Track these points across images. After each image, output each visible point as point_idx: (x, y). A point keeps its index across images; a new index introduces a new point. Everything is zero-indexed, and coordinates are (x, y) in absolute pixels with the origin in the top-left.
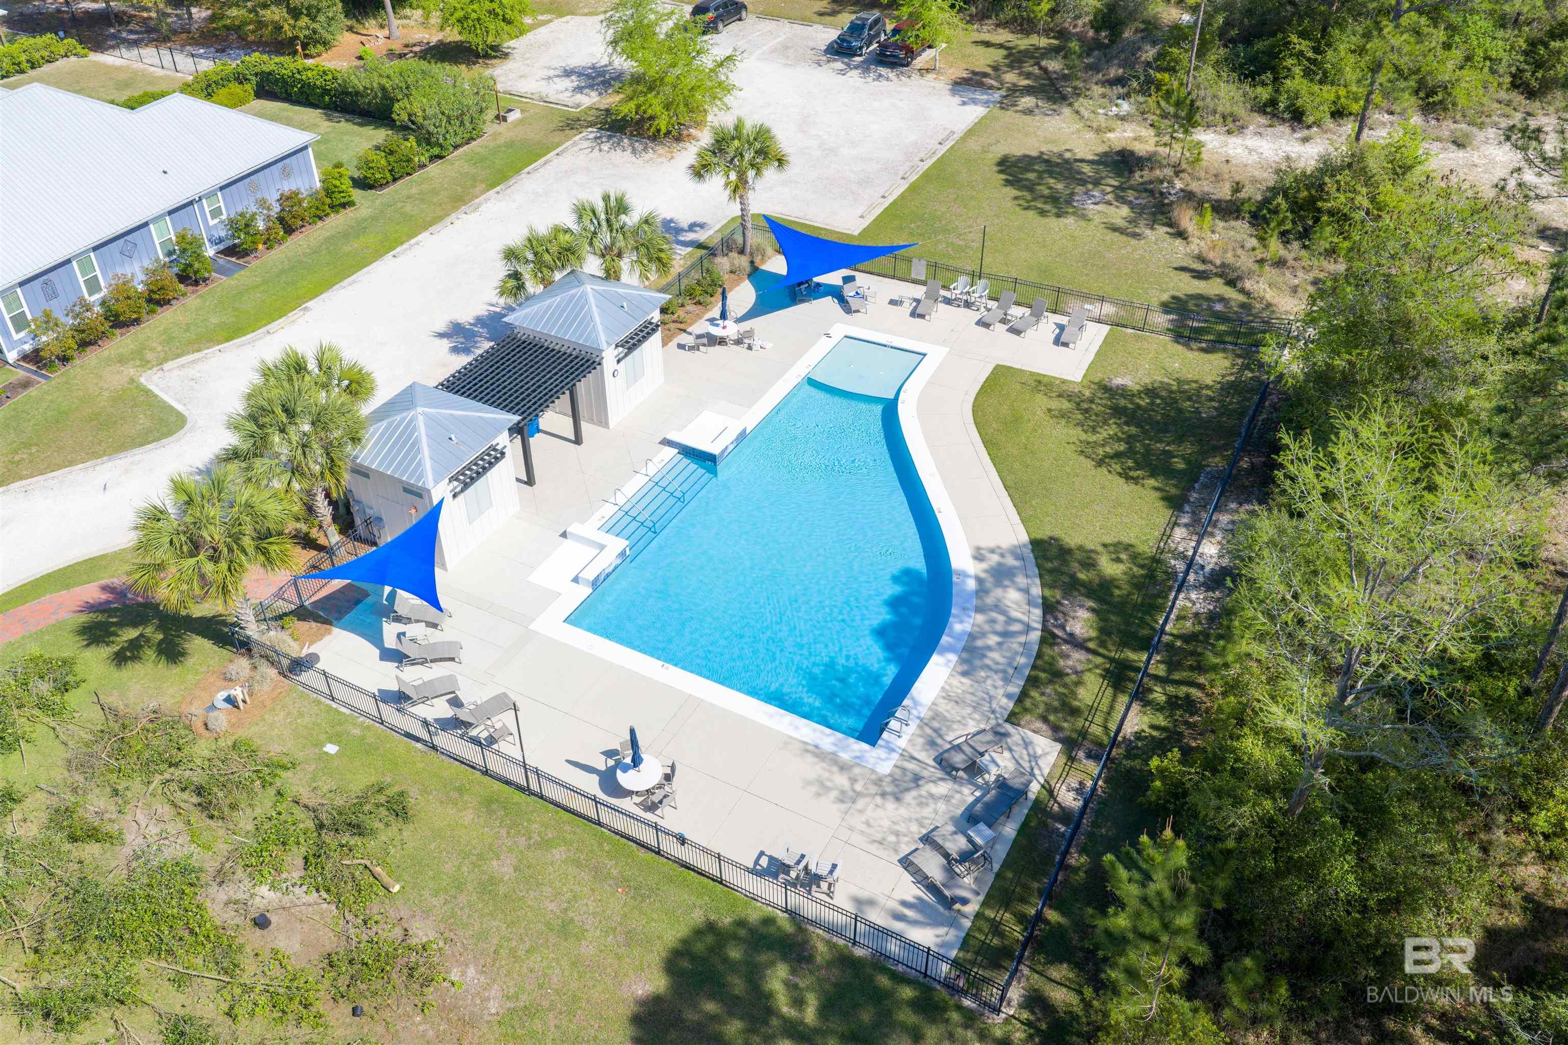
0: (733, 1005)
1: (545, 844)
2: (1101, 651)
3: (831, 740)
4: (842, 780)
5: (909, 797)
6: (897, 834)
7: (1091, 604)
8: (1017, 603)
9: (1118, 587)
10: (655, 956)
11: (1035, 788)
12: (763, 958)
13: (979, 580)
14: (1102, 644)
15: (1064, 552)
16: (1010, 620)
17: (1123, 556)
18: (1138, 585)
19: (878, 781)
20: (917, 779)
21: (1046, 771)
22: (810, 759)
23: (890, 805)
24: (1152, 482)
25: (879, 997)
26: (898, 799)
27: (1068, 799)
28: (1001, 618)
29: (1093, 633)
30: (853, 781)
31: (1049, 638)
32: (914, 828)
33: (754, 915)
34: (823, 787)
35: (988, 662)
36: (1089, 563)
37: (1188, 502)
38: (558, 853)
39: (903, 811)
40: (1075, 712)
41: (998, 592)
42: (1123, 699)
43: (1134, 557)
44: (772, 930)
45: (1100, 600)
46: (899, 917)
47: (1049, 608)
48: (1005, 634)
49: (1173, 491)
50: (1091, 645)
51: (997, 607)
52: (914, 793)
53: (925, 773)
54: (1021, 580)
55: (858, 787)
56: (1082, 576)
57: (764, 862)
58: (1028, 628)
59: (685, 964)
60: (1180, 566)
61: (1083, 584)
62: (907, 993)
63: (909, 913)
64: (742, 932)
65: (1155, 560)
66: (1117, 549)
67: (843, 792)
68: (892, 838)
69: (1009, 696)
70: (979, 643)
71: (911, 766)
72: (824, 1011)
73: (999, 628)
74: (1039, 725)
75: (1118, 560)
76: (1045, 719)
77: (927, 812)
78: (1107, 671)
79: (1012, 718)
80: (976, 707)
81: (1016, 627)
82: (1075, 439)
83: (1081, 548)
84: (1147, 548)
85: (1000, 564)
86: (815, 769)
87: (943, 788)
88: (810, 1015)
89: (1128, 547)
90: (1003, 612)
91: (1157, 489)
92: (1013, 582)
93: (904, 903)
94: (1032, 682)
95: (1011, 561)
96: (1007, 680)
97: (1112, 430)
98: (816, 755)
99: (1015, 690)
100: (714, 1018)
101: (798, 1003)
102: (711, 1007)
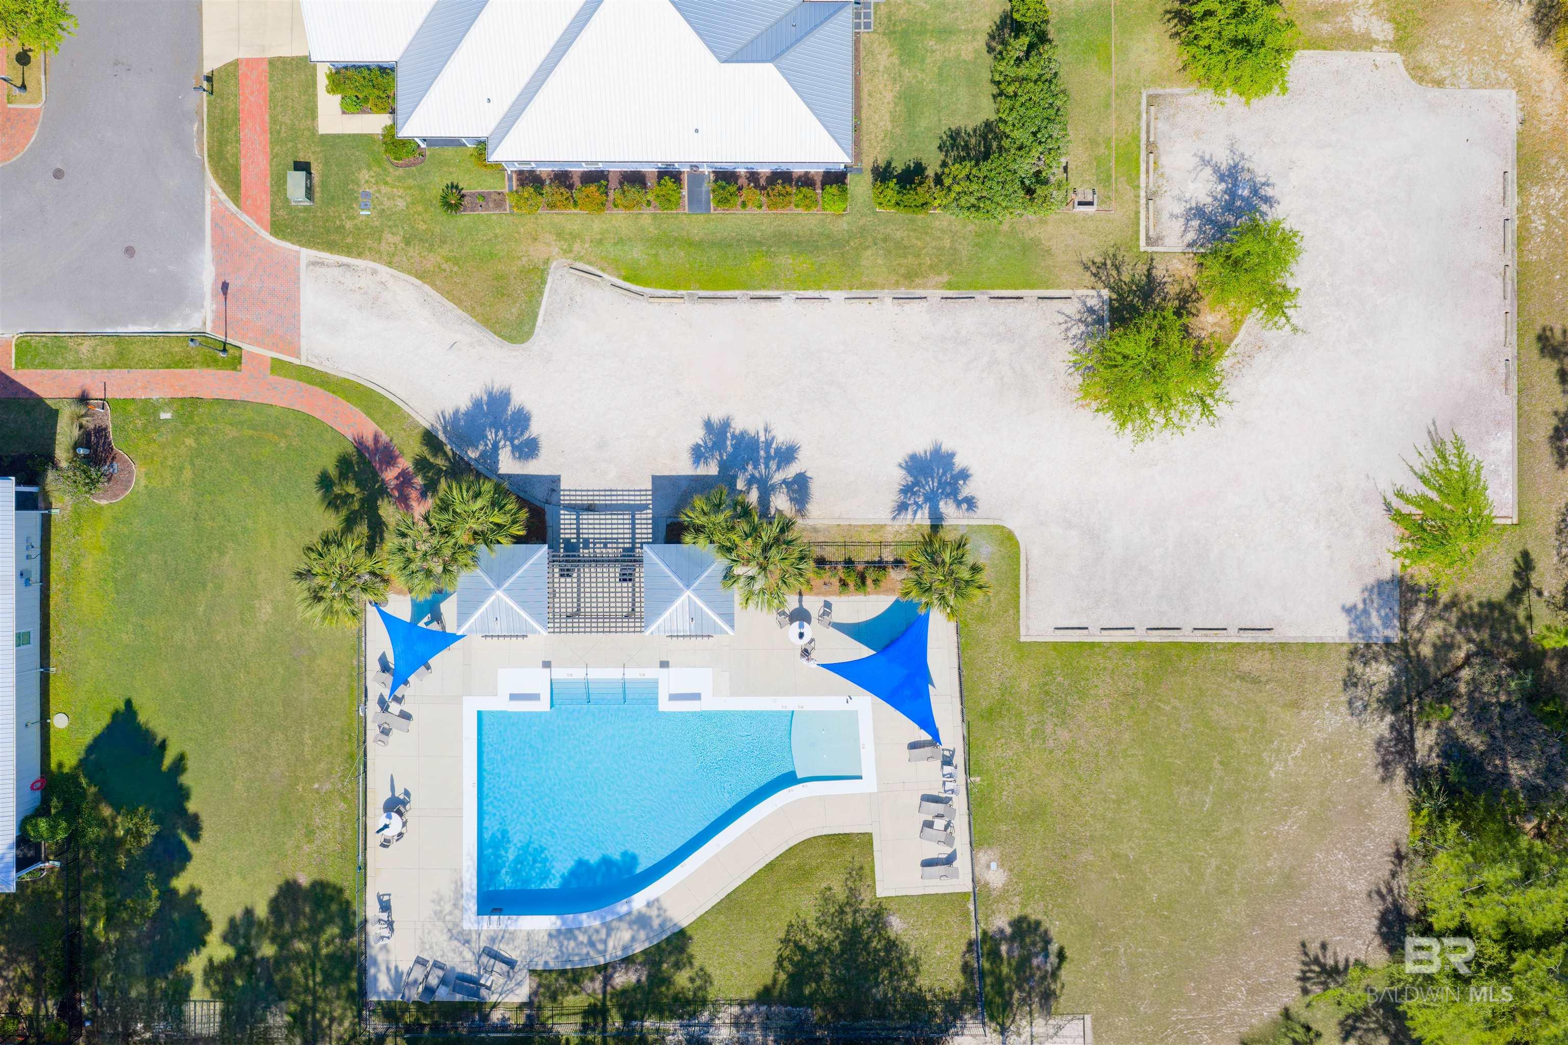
0: (312, 918)
1: (343, 797)
2: (608, 997)
3: (469, 891)
4: (448, 908)
5: (455, 943)
6: (431, 947)
7: (644, 979)
8: (620, 939)
9: (668, 989)
10: (316, 876)
11: (493, 999)
12: (337, 920)
13: (629, 913)
14: (614, 995)
16: (605, 942)
17: (698, 982)
18: (677, 998)
19: (456, 925)
20: (467, 942)
21: (506, 1000)
22: (453, 887)
23: (445, 937)
24: (782, 976)
25: (346, 977)
26: (451, 938)
27: (496, 1016)
28: (604, 936)
29: (620, 988)
30: (451, 913)
31: (602, 969)
32: (439, 954)
33: (355, 906)
34: (439, 900)
35: (565, 943)
36: (680, 966)
37: (770, 1006)
38: (343, 805)
39: (445, 944)
40: (554, 999)
41: (625, 926)
42: (579, 1019)
43: (701, 989)
44: (352, 917)
45: (650, 982)
46: (388, 969)
47: (627, 960)
48: (592, 944)
49: (776, 993)
50: (609, 988)
51: (611, 931)
52: (459, 945)
53: (473, 945)
54: (642, 935)
55: (448, 918)
56: (666, 966)
57: (386, 898)
58: (603, 953)
59: (318, 889)
60: (704, 1020)
61: (659, 969)
62: (354, 986)
63: (393, 971)
64: (344, 906)
65: (704, 1002)
66: (703, 976)
67: (441, 912)
68: (428, 947)
69: (546, 963)
70: (577, 932)
71: (474, 936)
72: (330, 957)
73: (594, 938)
74: (534, 985)
75: (693, 981)
76: (539, 986)
77: (451, 955)
78: (595, 1005)
79: (533, 972)
80: (530, 950)
81: (600, 947)
82: (802, 916)
83: (691, 957)
84: (714, 994)
85: (650, 918)
86: (448, 891)
87: (469, 956)
88: (324, 951)
89: (709, 982)
90: (608, 935)
91: (775, 981)
92: (638, 930)
93: (396, 968)
94: (563, 972)
95: (656, 923)
96: (557, 959)
97: (827, 935)
98: (456, 889)
99: (552, 965)
100: (304, 913)
101: (327, 944)
102: (307, 910)
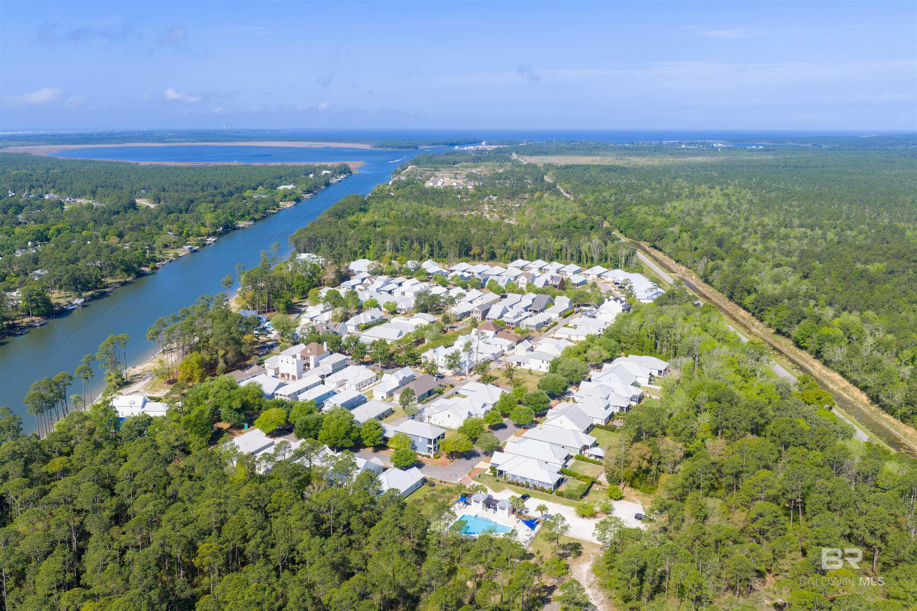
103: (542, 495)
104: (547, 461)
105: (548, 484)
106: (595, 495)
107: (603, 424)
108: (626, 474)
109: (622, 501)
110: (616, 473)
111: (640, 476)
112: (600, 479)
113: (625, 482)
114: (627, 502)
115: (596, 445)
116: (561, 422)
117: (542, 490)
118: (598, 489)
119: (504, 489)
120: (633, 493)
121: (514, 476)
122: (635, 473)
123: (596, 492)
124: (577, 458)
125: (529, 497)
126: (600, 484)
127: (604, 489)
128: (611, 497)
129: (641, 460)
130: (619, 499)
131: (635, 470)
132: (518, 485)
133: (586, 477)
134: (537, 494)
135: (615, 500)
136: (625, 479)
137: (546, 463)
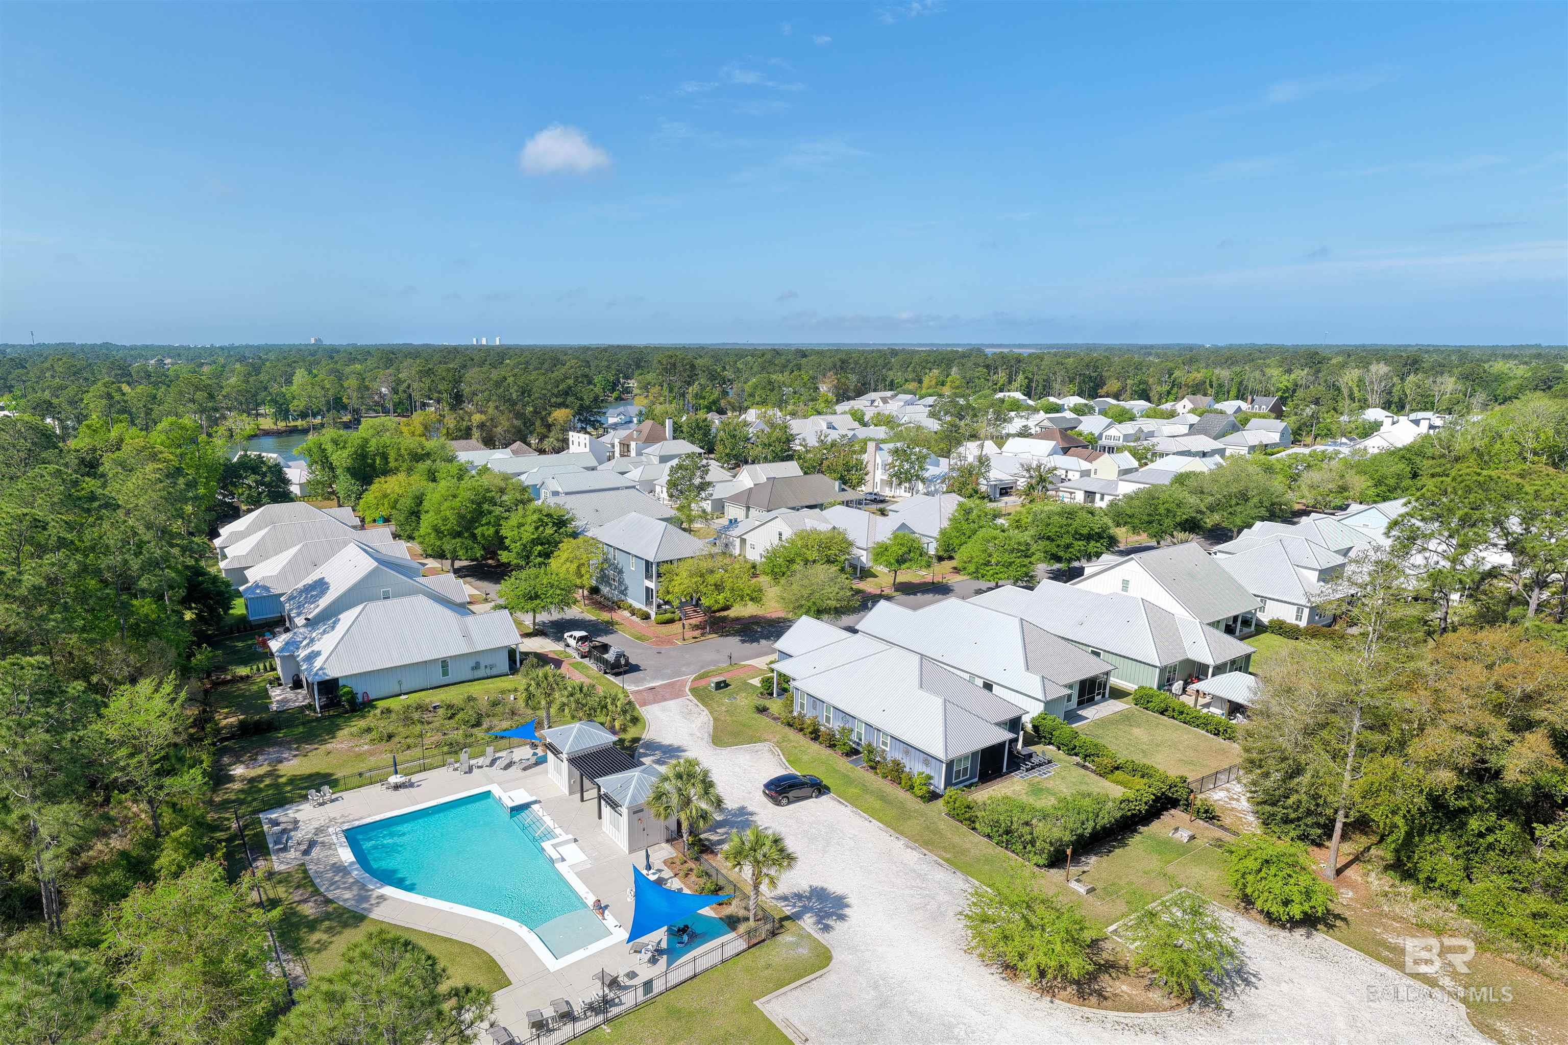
2: (290, 906)
4: (341, 820)
7: (312, 917)
8: (343, 894)
9: (306, 932)
11: (274, 858)
13: (371, 889)
14: (291, 908)
15: (345, 925)
16: (339, 887)
17: (317, 946)
18: (299, 940)
20: (317, 833)
21: (275, 862)
27: (258, 863)
28: (344, 885)
29: (298, 908)
30: (338, 822)
31: (316, 892)
35: (331, 871)
36: (329, 930)
40: (280, 882)
41: (355, 893)
42: (264, 898)
43: (311, 950)
45: (309, 922)
47: (328, 901)
48: (335, 882)
50: (296, 905)
51: (349, 888)
53: (317, 836)
54: (353, 902)
55: (334, 822)
56: (327, 923)
58: (329, 890)
60: (283, 957)
61: (323, 921)
65: (300, 953)
66: (323, 947)
69: (311, 869)
70: (342, 874)
71: (323, 834)
73: (340, 883)
74: (290, 870)
75: (318, 942)
76: (290, 873)
78: (281, 901)
79: (303, 865)
80: (320, 859)
81: (334, 887)
83: (340, 933)
84: (310, 957)
85: (368, 901)
89: (319, 951)
90: (345, 888)
92: (355, 900)
94: (307, 878)
95: (366, 905)
96: (316, 872)
99: (312, 872)
103: (883, 797)
104: (991, 677)
105: (928, 758)
106: (1154, 863)
107: (1303, 624)
108: (1368, 793)
109: (1320, 938)
110: (1305, 779)
111: (1474, 824)
112: (1217, 796)
113: (1360, 842)
114: (1356, 958)
115: (1241, 664)
116: (1125, 584)
117: (897, 774)
118: (1183, 835)
119: (753, 739)
120: (1410, 910)
121: (816, 701)
122: (1436, 802)
123: (1165, 847)
124: (1143, 699)
125: (819, 788)
126: (1209, 815)
127: (1219, 843)
128: (1247, 901)
129: (1498, 730)
130: (1293, 924)
131: (1445, 777)
132: (815, 735)
133: (1145, 773)
134: (865, 789)
135: (1271, 918)
136: (1361, 825)
137: (988, 686)
